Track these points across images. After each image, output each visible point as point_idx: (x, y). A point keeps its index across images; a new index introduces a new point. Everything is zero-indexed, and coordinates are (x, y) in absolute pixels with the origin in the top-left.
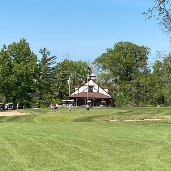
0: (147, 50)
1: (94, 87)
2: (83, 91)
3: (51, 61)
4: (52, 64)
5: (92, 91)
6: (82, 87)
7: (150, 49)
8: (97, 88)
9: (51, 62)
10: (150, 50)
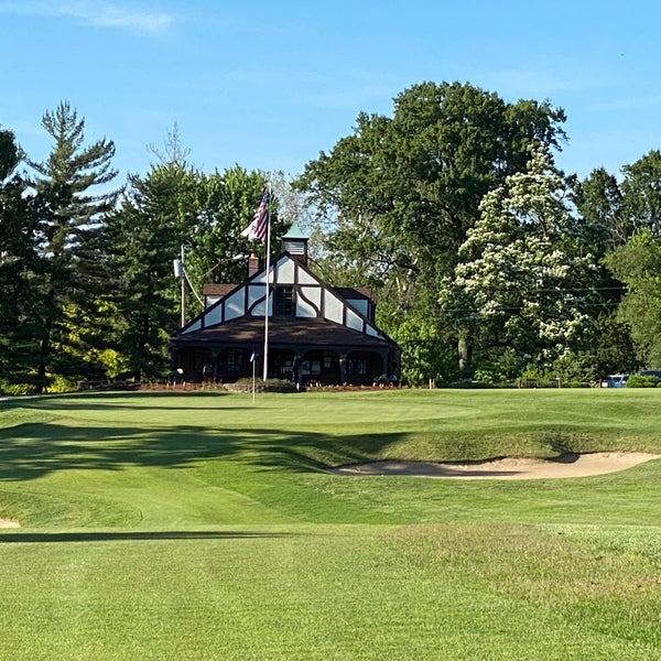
0: (551, 120)
1: (303, 289)
2: (248, 312)
3: (95, 165)
4: (99, 181)
5: (290, 312)
6: (244, 288)
7: (560, 116)
8: (314, 294)
9: (94, 176)
10: (560, 124)
